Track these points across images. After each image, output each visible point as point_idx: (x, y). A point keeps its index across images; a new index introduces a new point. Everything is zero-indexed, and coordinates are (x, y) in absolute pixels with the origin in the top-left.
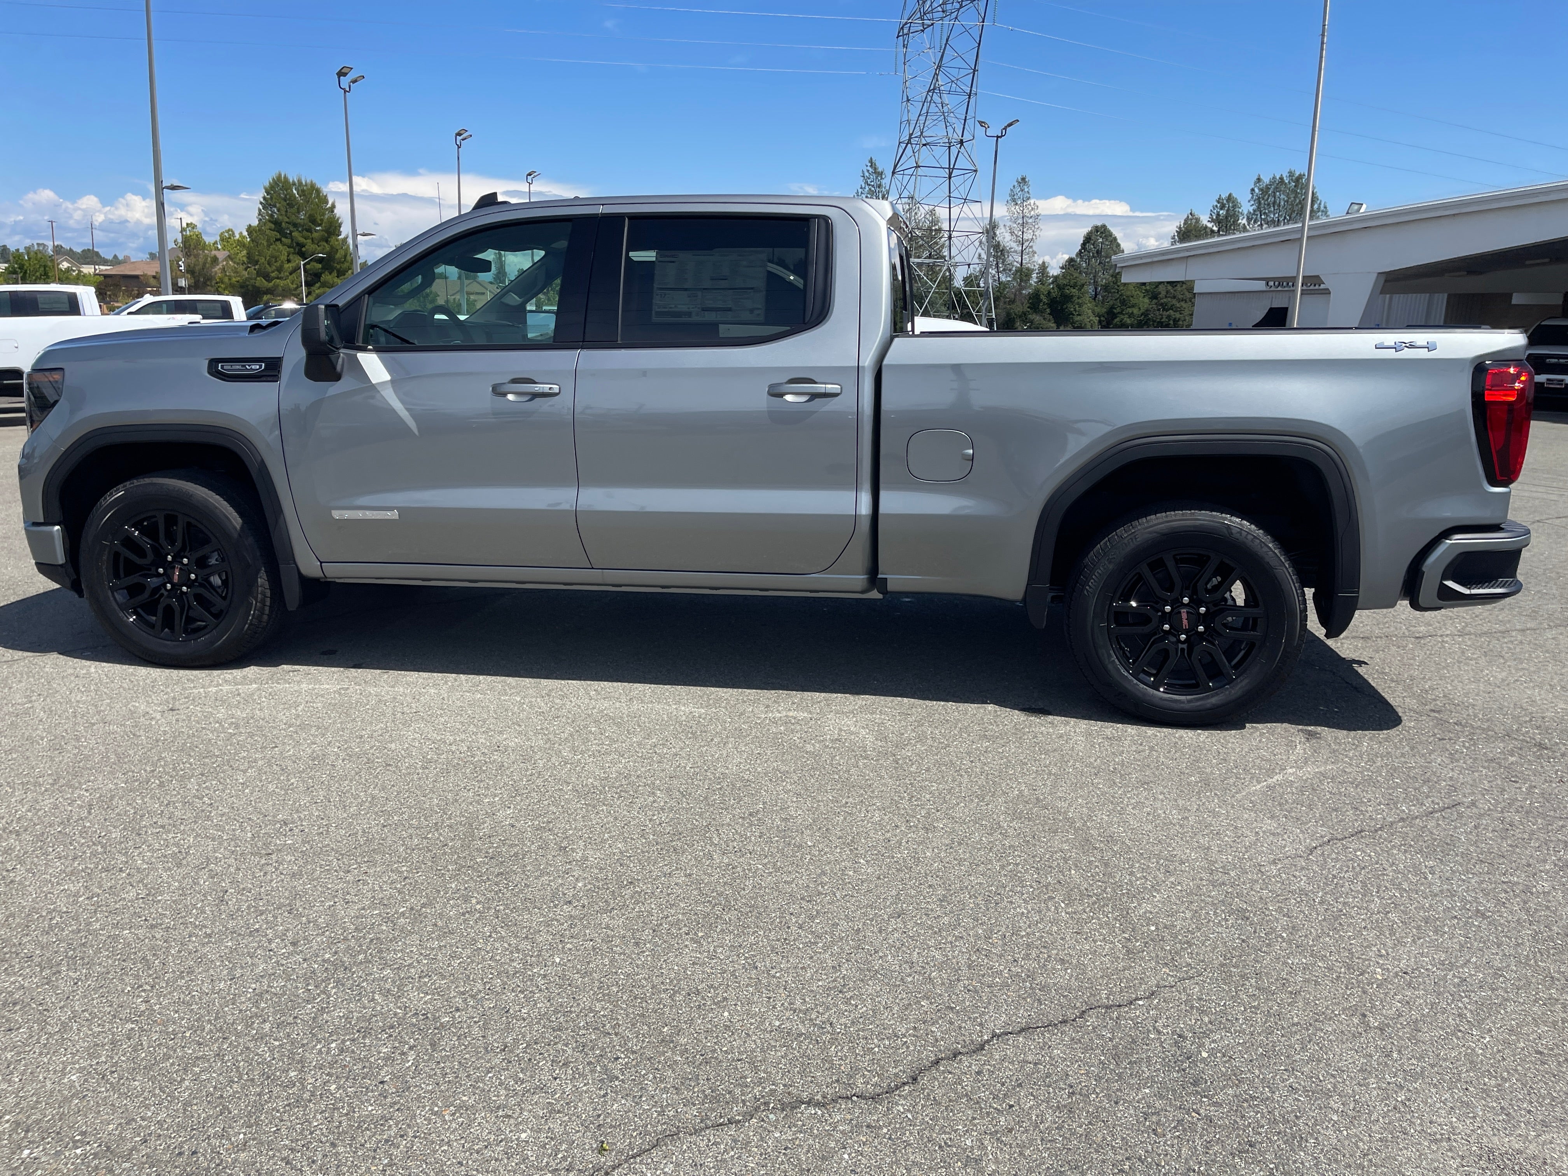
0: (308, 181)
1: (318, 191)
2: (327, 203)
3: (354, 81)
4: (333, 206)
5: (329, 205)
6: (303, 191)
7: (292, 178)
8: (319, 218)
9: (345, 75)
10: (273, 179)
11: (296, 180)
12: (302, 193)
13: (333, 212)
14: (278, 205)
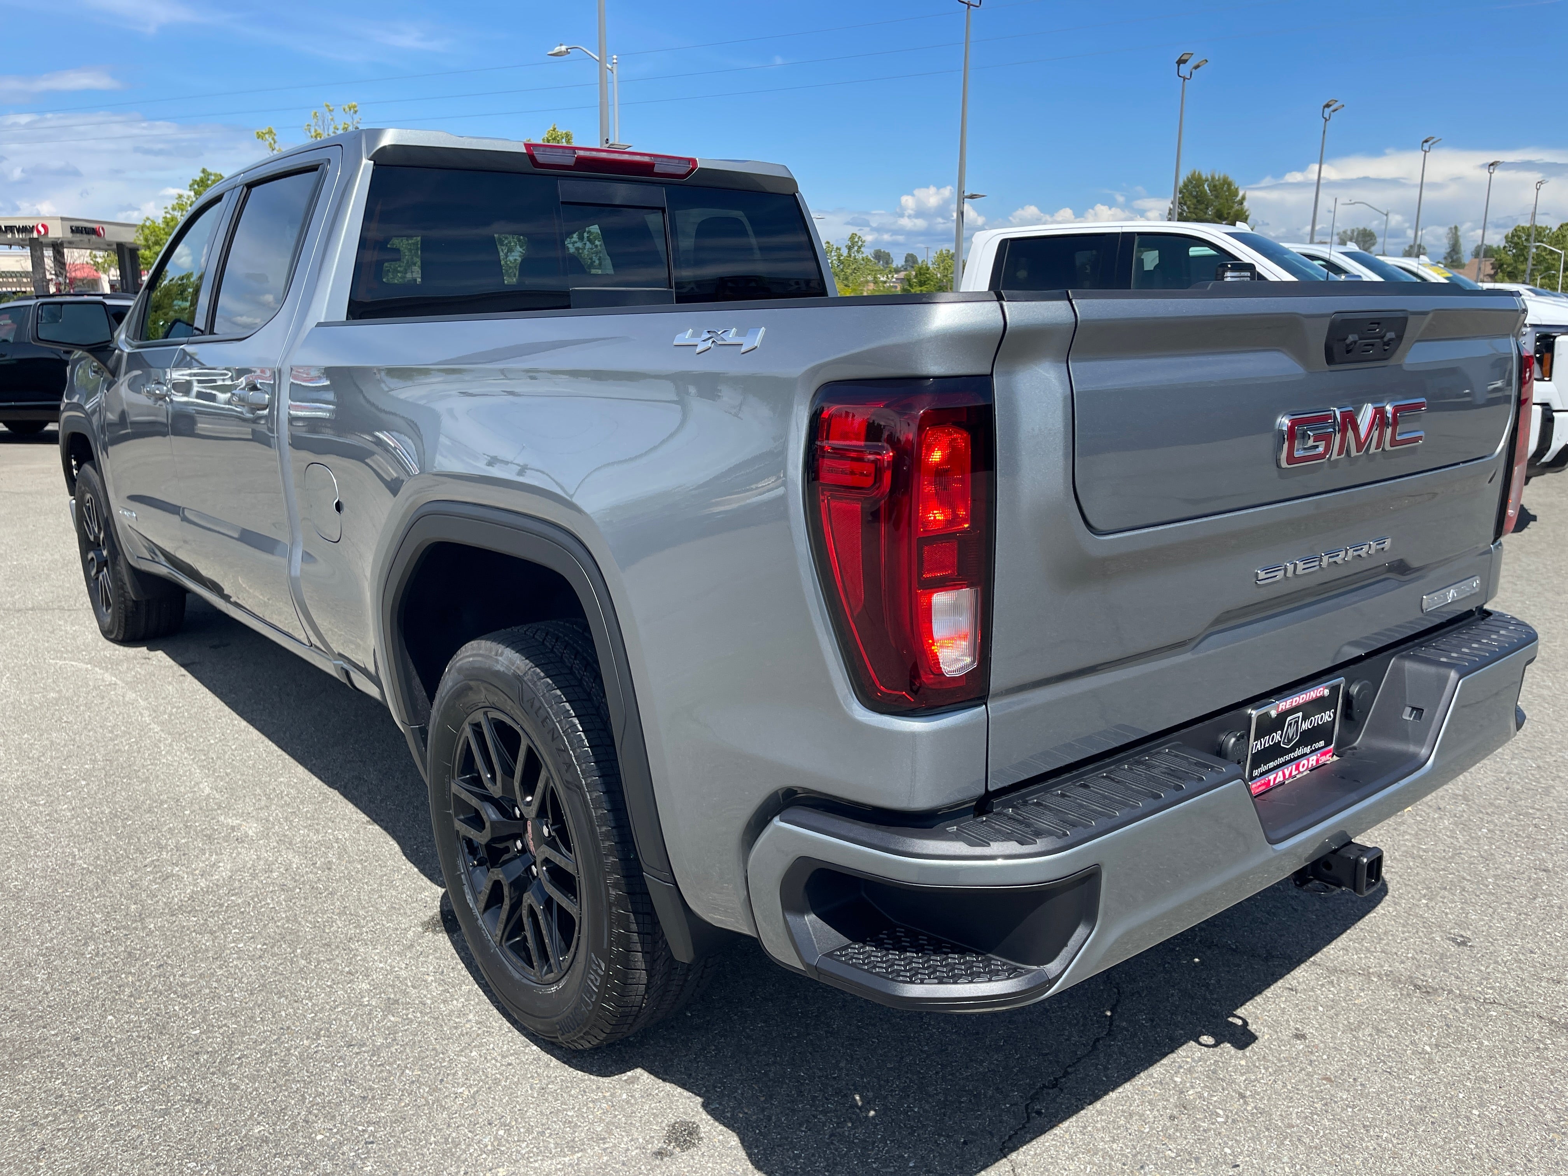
0: (1221, 176)
1: (1230, 185)
2: (1237, 196)
3: (1197, 67)
4: (1243, 198)
5: (1239, 198)
6: (1215, 186)
7: (1206, 174)
8: (1225, 212)
9: (1185, 61)
10: (1188, 178)
11: (1210, 178)
12: (1214, 188)
13: (1242, 204)
14: (1188, 203)
